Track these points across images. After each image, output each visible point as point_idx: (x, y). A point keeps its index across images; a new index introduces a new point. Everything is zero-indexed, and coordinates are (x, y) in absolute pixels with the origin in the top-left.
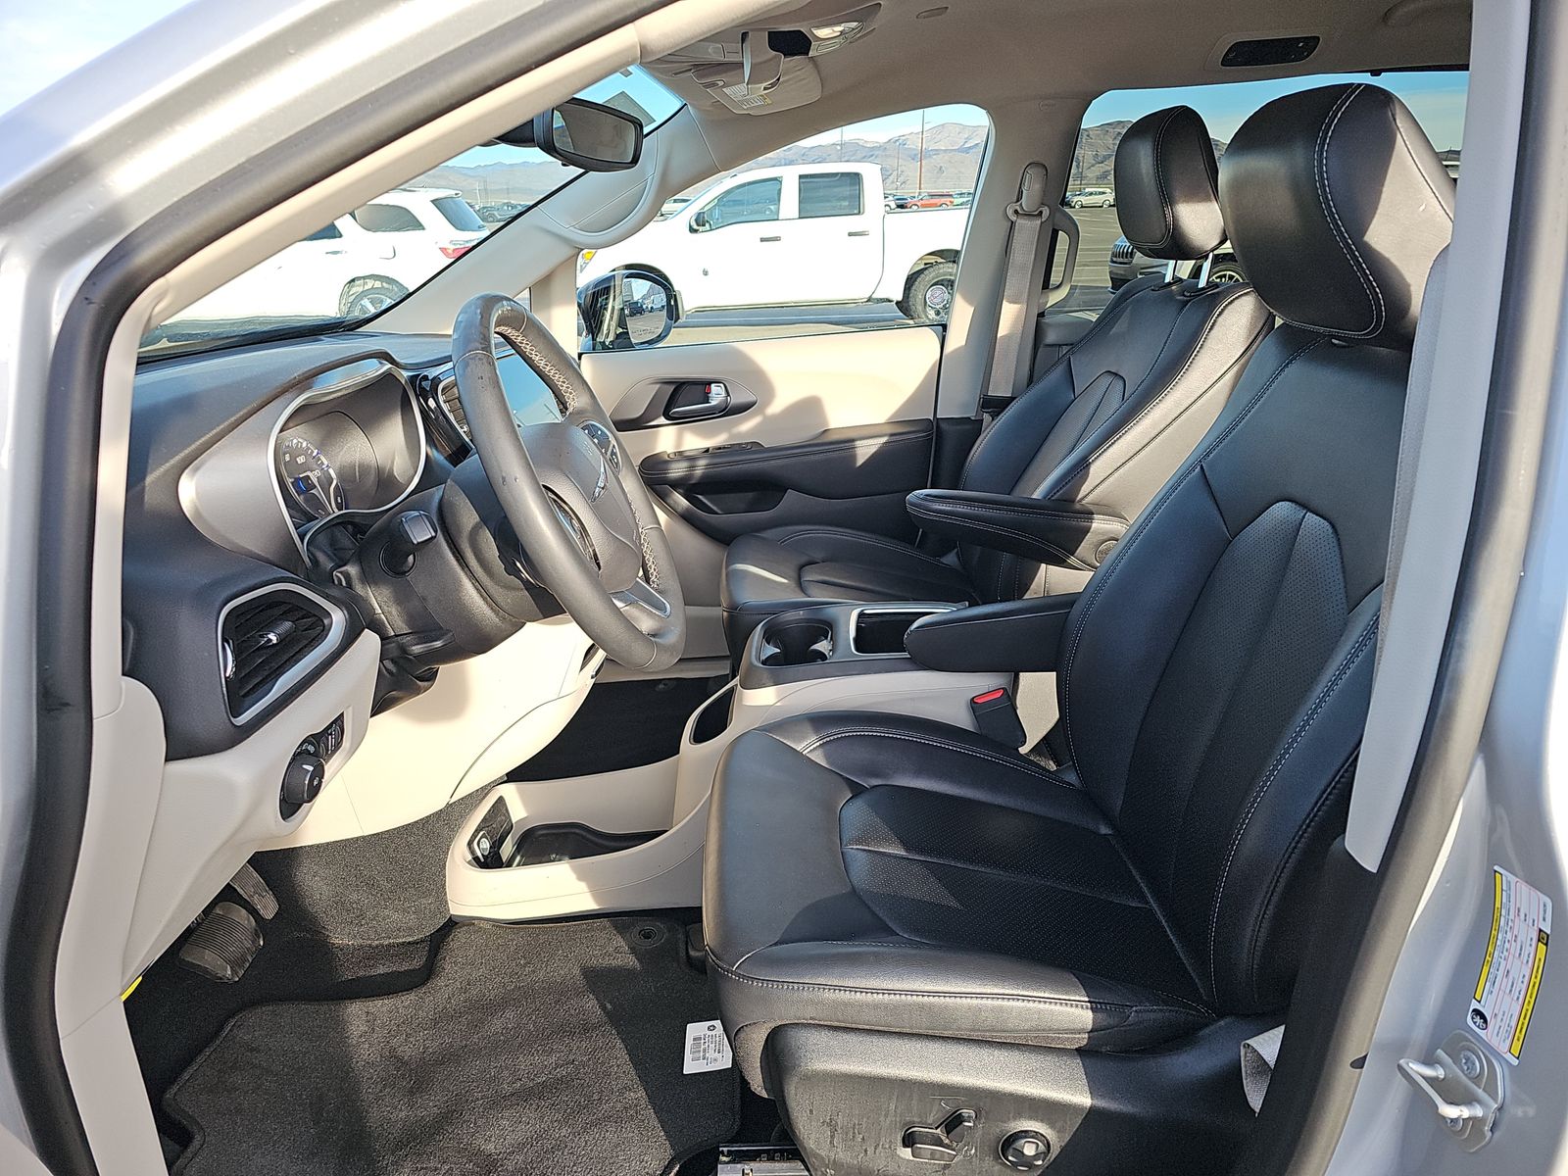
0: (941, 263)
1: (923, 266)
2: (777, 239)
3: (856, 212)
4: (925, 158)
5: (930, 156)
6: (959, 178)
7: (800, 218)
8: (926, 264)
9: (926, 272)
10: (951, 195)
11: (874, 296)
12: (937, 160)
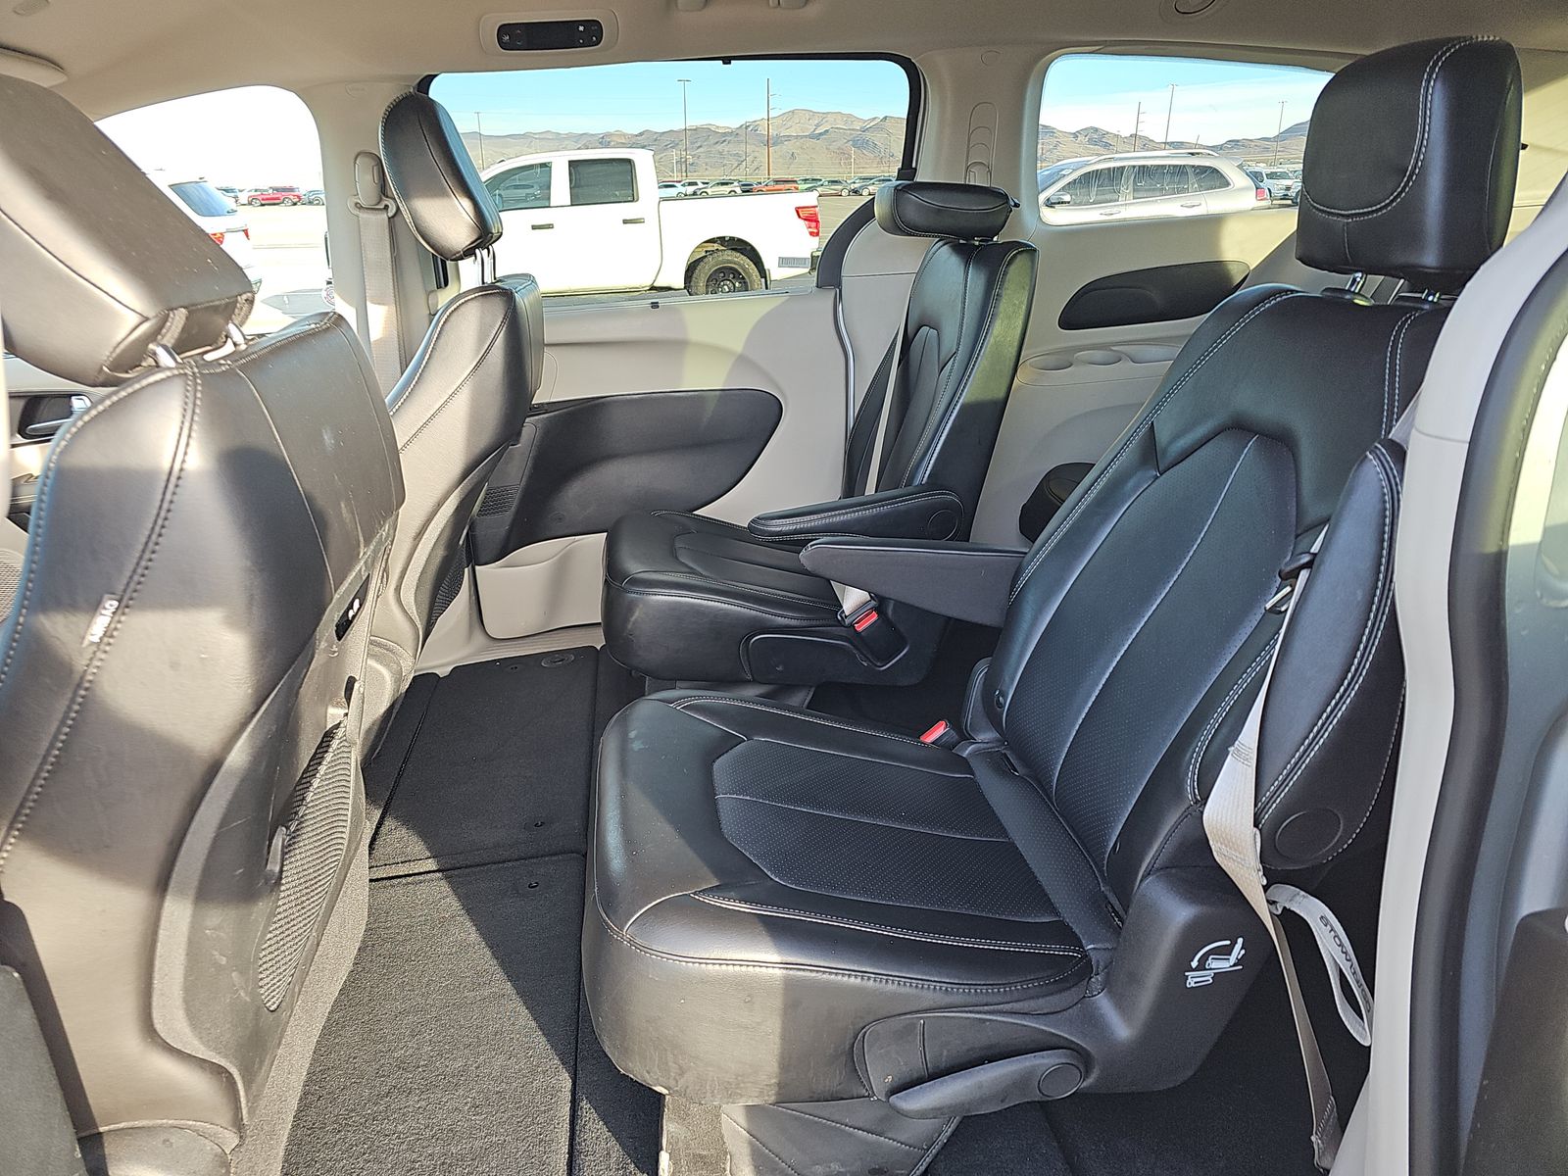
0: (722, 250)
1: (704, 254)
2: (550, 226)
3: (629, 199)
4: (774, 144)
5: (782, 142)
6: (811, 164)
7: (572, 205)
8: (706, 252)
9: (706, 260)
10: (796, 181)
11: (655, 285)
12: (788, 147)
